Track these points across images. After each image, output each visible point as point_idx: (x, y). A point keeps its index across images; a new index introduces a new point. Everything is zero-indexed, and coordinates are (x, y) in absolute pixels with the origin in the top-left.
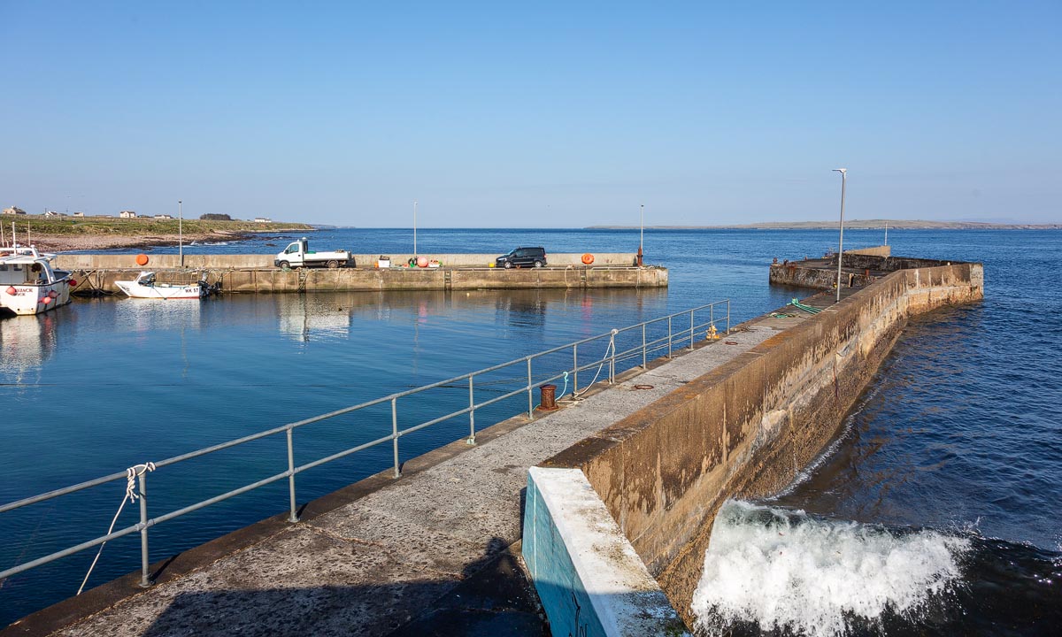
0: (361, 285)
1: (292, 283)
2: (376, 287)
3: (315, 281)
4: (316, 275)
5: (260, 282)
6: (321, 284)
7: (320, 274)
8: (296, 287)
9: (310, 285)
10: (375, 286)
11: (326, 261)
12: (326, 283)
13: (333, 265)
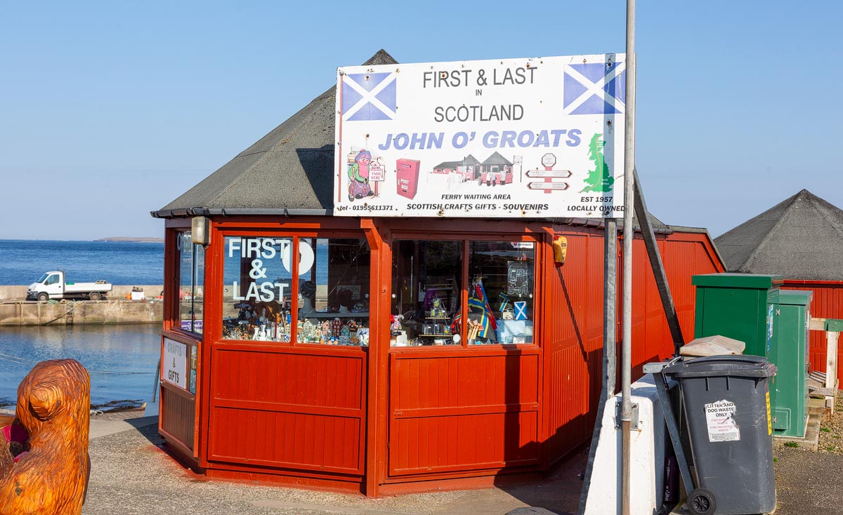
0: (131, 318)
1: (59, 317)
2: (147, 320)
3: (84, 314)
4: (85, 307)
5: (25, 315)
6: (90, 317)
7: (89, 307)
8: (63, 321)
9: (78, 318)
10: (145, 319)
11: (87, 293)
12: (95, 316)
13: (95, 297)
